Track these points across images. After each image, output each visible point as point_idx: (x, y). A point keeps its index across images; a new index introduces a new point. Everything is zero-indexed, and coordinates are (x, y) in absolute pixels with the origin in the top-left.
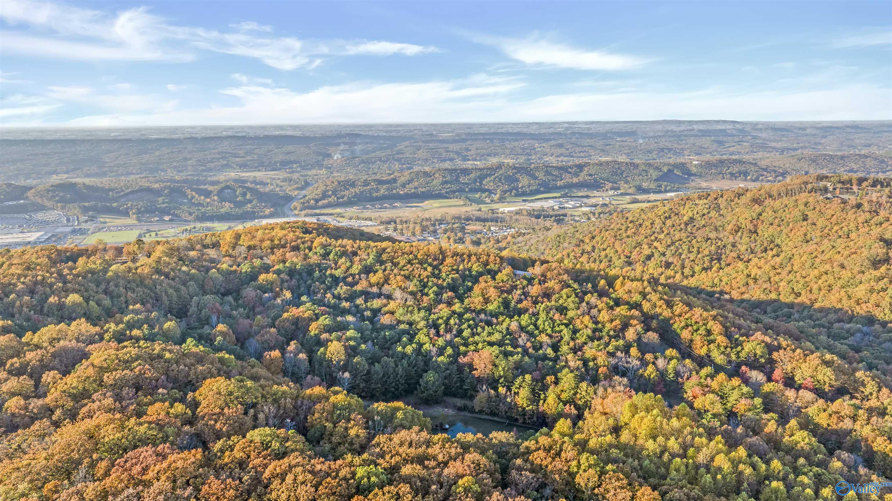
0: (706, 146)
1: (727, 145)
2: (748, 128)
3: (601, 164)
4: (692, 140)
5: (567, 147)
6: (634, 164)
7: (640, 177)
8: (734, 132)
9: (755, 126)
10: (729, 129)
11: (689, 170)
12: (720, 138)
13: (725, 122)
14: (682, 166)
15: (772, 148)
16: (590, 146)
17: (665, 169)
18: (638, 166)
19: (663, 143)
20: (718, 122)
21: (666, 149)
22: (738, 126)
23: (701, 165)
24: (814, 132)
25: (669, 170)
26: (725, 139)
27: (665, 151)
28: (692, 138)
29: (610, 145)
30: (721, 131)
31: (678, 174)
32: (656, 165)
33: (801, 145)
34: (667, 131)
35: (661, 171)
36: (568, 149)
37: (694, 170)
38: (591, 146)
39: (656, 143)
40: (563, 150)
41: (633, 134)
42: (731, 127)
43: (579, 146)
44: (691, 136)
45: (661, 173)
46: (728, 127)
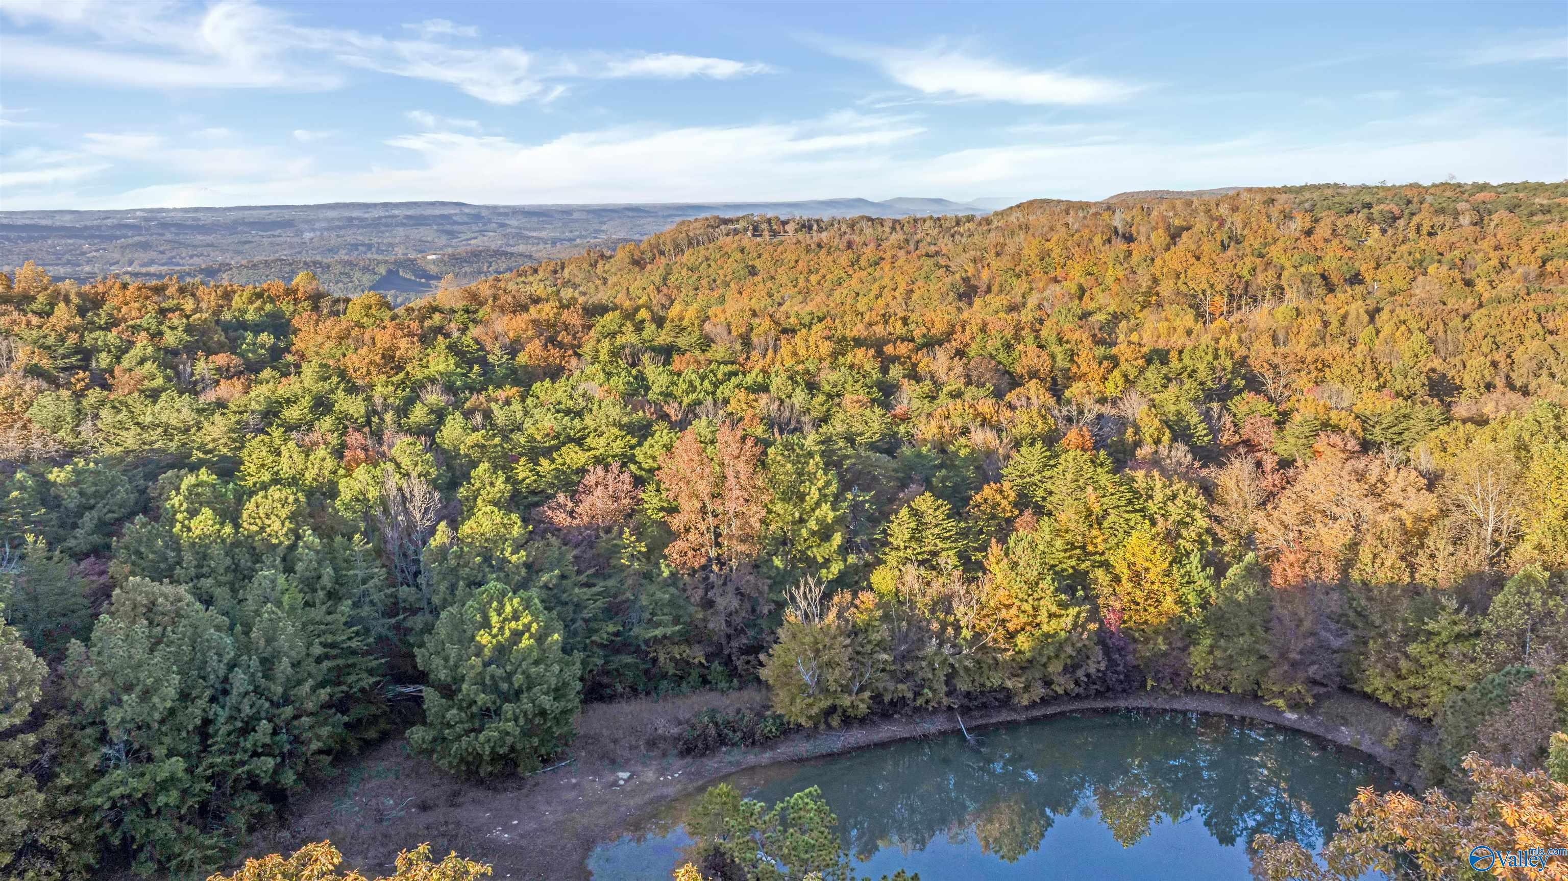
0: (429, 239)
1: (464, 237)
2: (484, 213)
3: (254, 265)
4: (400, 232)
5: (161, 249)
6: (320, 263)
7: (340, 285)
8: (466, 219)
9: (494, 209)
10: (456, 214)
11: (425, 271)
12: (448, 227)
13: (443, 204)
14: (410, 264)
15: (536, 238)
16: (208, 245)
17: (382, 270)
18: (328, 267)
19: (350, 236)
20: (433, 204)
21: (362, 245)
22: (467, 210)
23: (442, 261)
24: (584, 216)
25: (390, 271)
26: (456, 228)
27: (360, 248)
28: (400, 229)
29: (250, 242)
30: (443, 217)
31: (408, 276)
32: (362, 264)
33: (577, 233)
34: (351, 219)
35: (375, 274)
36: (162, 252)
37: (433, 269)
38: (211, 245)
39: (338, 236)
40: (153, 254)
41: (287, 224)
42: (457, 211)
43: (186, 246)
44: (397, 226)
45: (377, 277)
46: (453, 212)
